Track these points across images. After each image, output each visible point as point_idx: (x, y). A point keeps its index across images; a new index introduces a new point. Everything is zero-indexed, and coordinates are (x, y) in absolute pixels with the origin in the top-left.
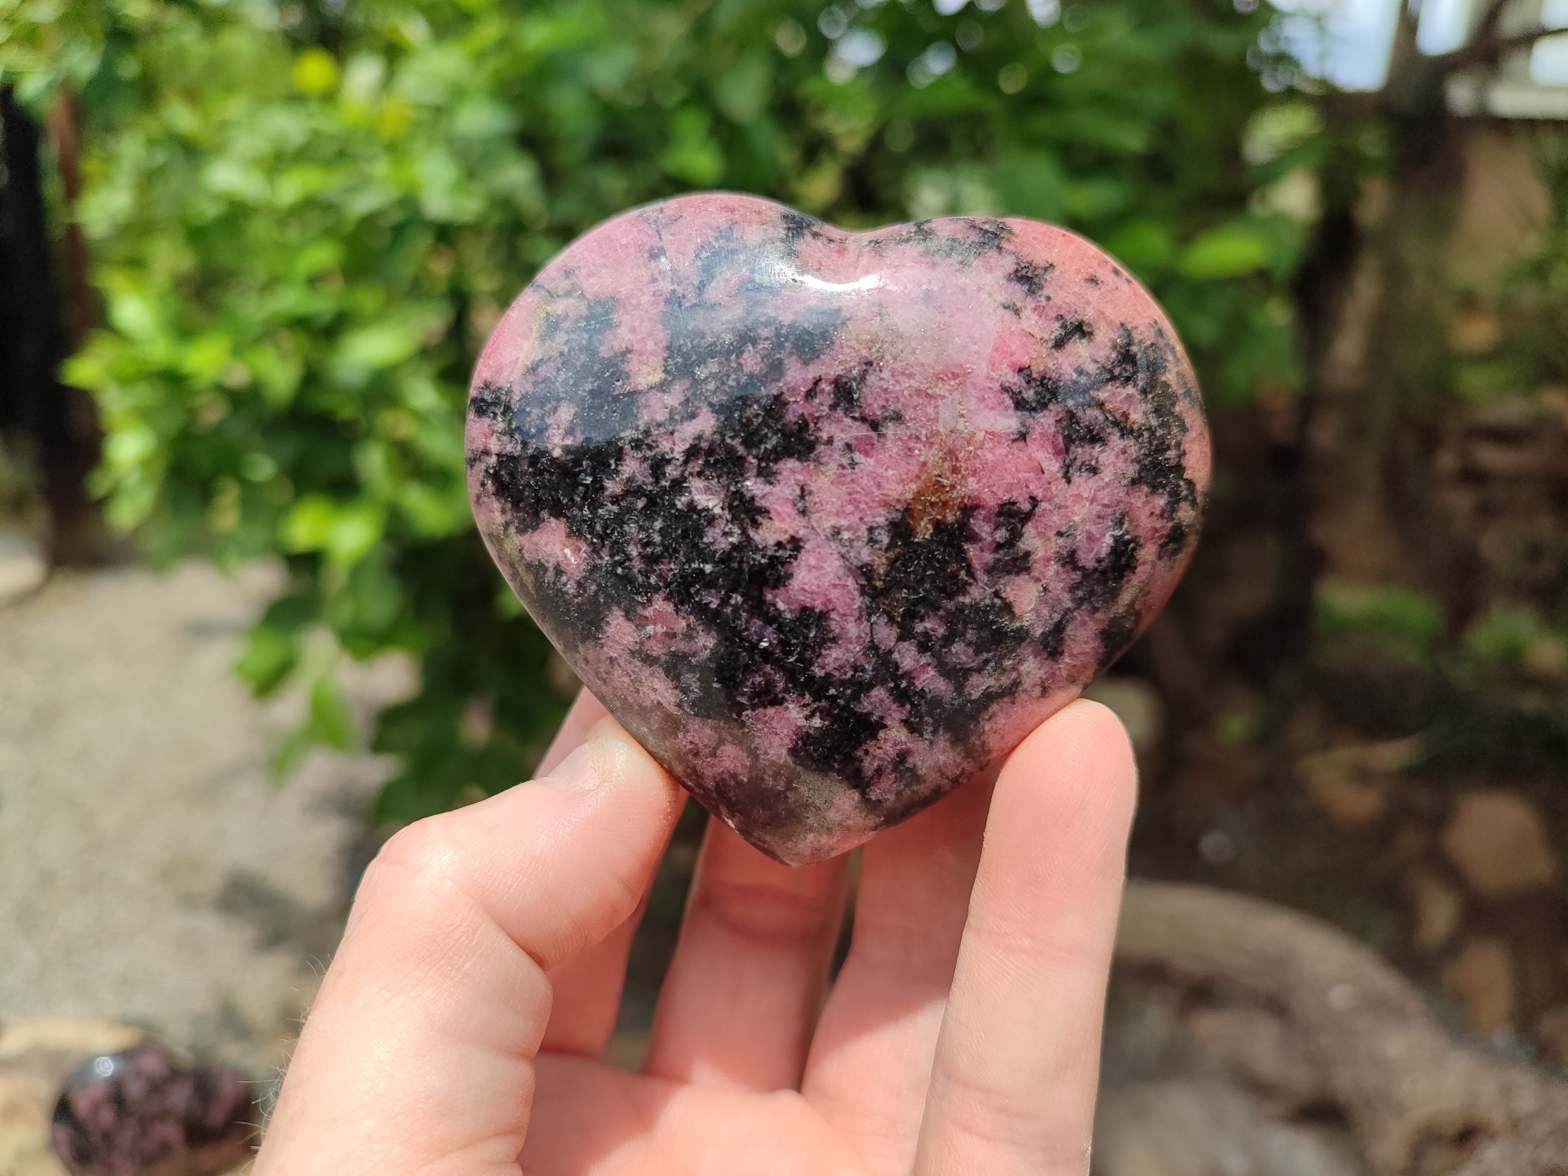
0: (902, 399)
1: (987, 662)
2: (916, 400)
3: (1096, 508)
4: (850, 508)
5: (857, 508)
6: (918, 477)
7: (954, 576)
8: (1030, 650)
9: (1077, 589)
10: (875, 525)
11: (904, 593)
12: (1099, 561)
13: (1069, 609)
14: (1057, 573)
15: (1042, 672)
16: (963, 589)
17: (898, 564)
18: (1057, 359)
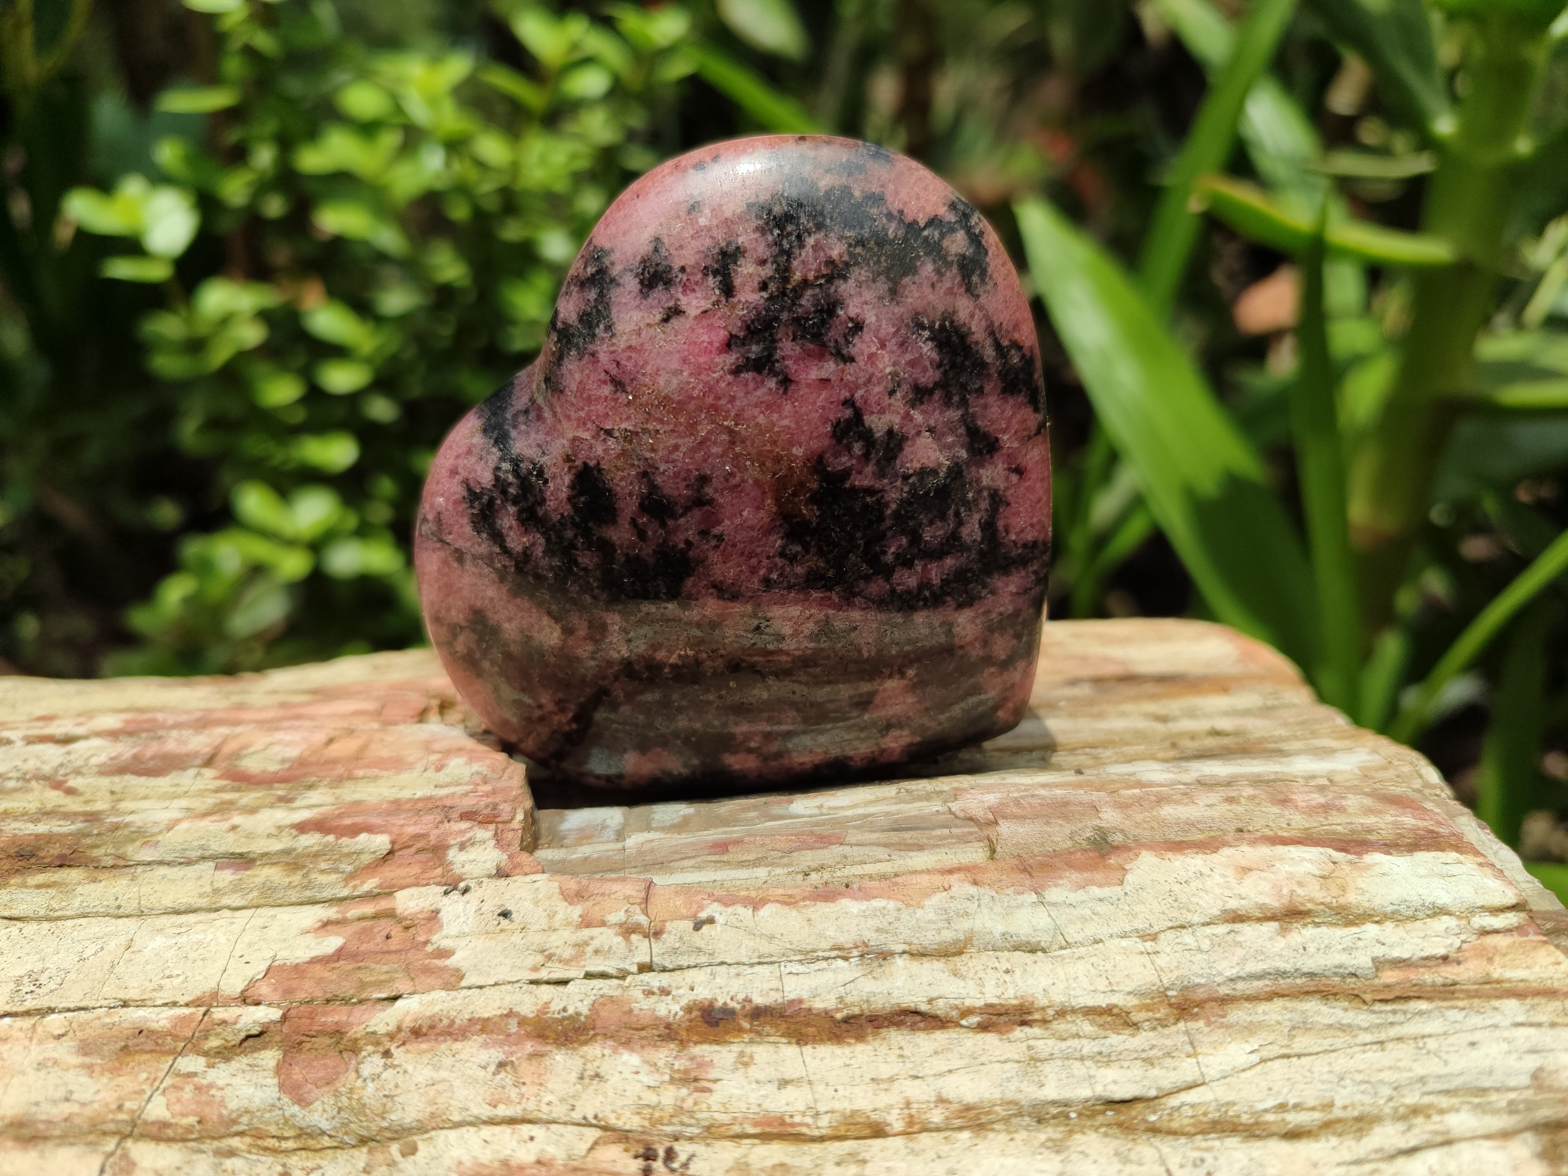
0: (691, 467)
1: (957, 514)
2: (699, 456)
3: (892, 345)
4: (754, 561)
5: (757, 555)
6: (764, 493)
7: (866, 507)
8: (973, 469)
9: (950, 399)
10: (780, 550)
11: (852, 557)
12: (940, 365)
13: (962, 416)
14: (924, 412)
15: (1000, 465)
16: (882, 505)
17: (825, 548)
18: (739, 301)
